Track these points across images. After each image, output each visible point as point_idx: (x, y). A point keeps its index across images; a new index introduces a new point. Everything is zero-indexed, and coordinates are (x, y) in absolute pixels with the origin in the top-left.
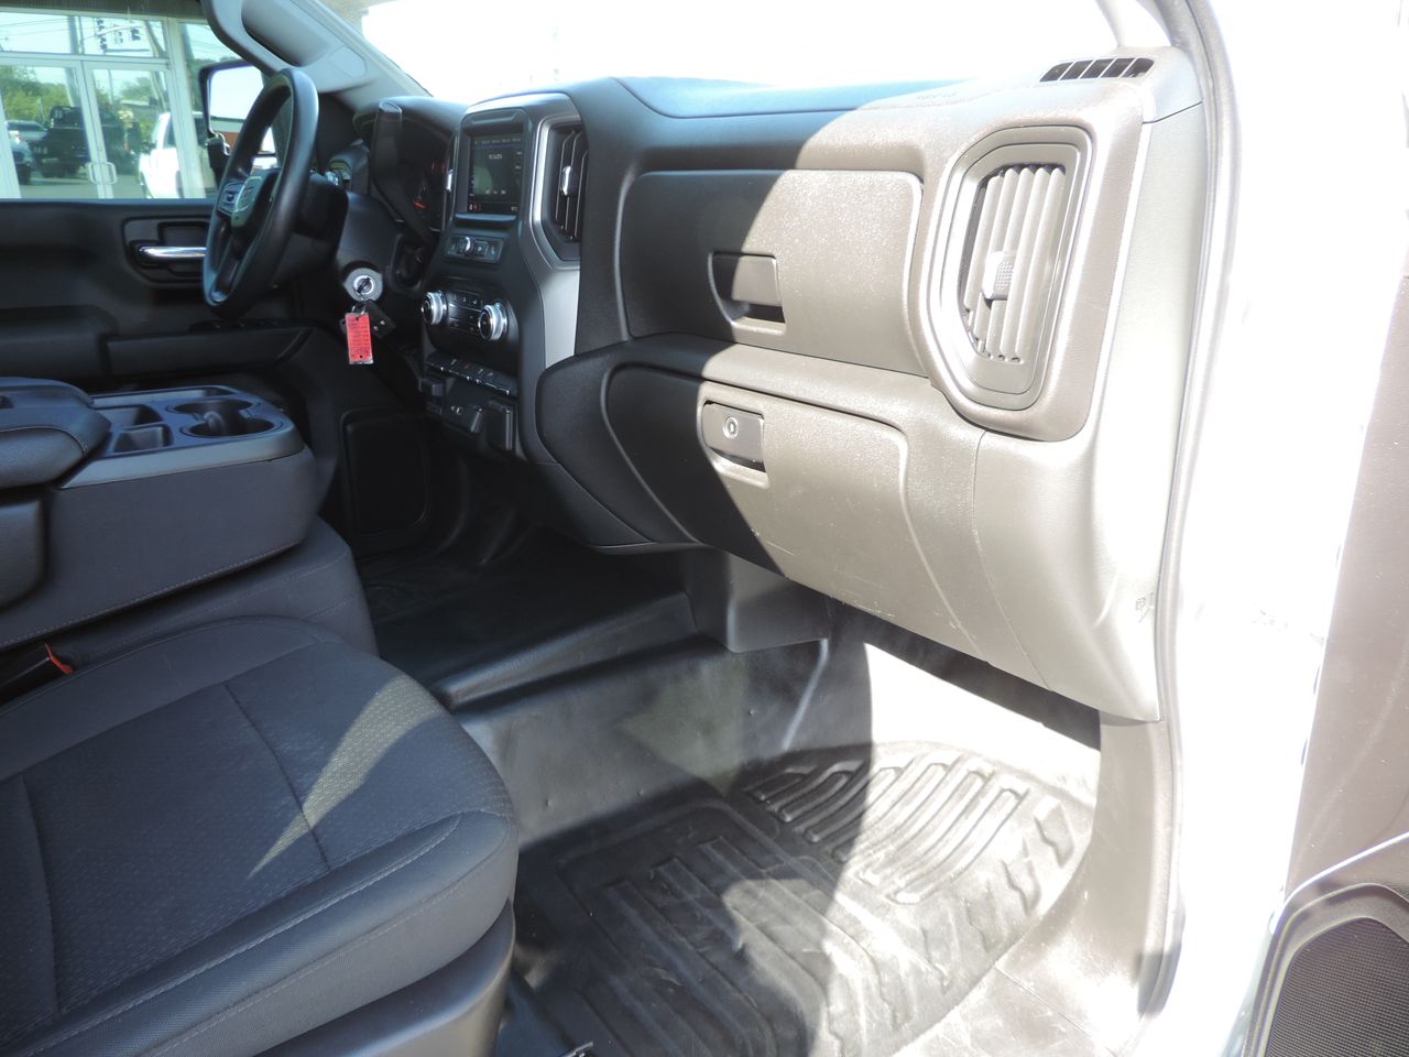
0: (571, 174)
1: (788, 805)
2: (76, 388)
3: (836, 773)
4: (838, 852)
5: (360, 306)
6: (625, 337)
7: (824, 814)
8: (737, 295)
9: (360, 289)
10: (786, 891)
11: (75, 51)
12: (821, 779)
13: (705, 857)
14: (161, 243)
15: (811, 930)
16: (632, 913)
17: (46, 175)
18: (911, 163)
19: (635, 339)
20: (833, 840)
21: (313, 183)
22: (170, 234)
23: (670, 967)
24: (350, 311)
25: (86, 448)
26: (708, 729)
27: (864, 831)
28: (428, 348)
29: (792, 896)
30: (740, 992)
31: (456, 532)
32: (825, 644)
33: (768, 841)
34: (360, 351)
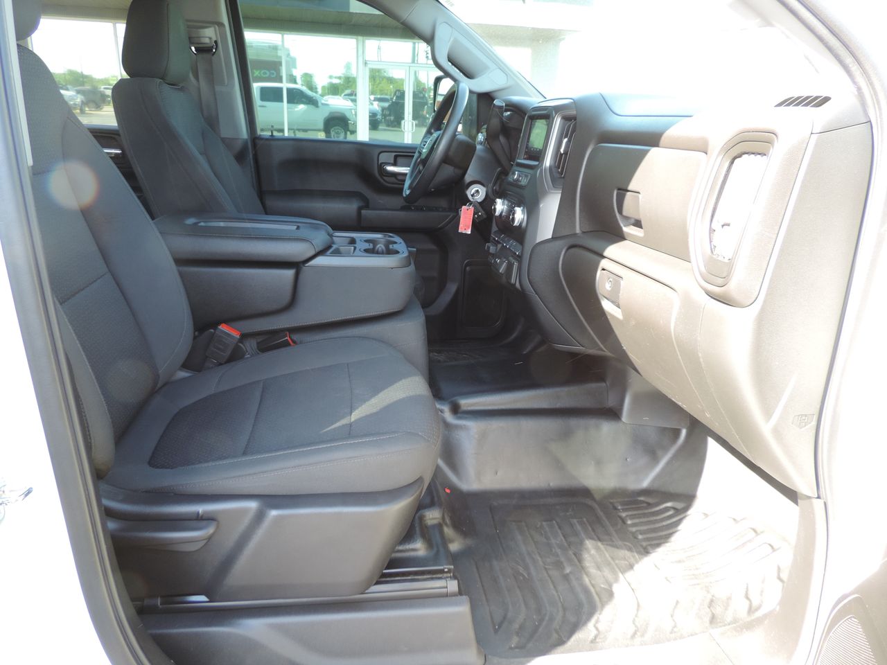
0: (567, 142)
1: (631, 515)
2: (329, 227)
3: (668, 507)
4: (649, 547)
5: (471, 203)
6: (578, 230)
7: (652, 526)
8: (625, 213)
9: (473, 195)
10: (607, 556)
11: (413, 61)
12: (658, 508)
13: (572, 525)
14: (395, 164)
15: (610, 577)
16: (519, 537)
17: (388, 126)
18: (702, 147)
19: (584, 232)
20: (649, 541)
21: (457, 140)
22: (400, 160)
23: (526, 568)
24: (465, 205)
25: (317, 250)
26: (599, 463)
27: (670, 542)
28: (494, 228)
29: (610, 559)
30: (557, 592)
31: (514, 335)
32: (684, 432)
33: (611, 529)
34: (465, 227)
